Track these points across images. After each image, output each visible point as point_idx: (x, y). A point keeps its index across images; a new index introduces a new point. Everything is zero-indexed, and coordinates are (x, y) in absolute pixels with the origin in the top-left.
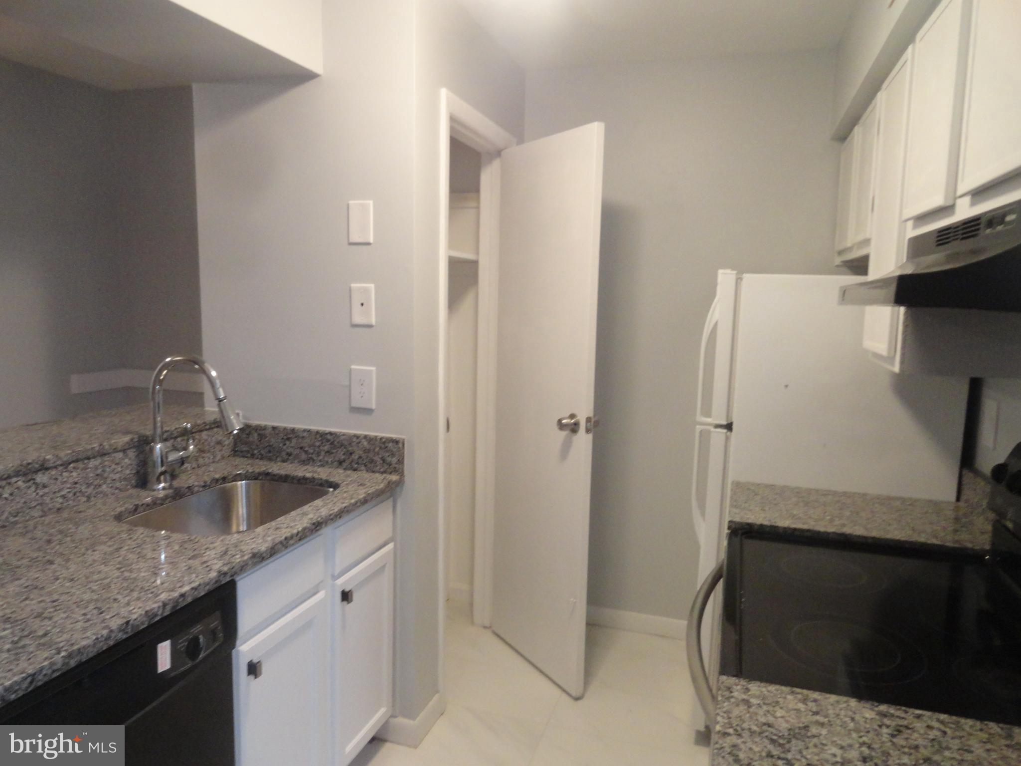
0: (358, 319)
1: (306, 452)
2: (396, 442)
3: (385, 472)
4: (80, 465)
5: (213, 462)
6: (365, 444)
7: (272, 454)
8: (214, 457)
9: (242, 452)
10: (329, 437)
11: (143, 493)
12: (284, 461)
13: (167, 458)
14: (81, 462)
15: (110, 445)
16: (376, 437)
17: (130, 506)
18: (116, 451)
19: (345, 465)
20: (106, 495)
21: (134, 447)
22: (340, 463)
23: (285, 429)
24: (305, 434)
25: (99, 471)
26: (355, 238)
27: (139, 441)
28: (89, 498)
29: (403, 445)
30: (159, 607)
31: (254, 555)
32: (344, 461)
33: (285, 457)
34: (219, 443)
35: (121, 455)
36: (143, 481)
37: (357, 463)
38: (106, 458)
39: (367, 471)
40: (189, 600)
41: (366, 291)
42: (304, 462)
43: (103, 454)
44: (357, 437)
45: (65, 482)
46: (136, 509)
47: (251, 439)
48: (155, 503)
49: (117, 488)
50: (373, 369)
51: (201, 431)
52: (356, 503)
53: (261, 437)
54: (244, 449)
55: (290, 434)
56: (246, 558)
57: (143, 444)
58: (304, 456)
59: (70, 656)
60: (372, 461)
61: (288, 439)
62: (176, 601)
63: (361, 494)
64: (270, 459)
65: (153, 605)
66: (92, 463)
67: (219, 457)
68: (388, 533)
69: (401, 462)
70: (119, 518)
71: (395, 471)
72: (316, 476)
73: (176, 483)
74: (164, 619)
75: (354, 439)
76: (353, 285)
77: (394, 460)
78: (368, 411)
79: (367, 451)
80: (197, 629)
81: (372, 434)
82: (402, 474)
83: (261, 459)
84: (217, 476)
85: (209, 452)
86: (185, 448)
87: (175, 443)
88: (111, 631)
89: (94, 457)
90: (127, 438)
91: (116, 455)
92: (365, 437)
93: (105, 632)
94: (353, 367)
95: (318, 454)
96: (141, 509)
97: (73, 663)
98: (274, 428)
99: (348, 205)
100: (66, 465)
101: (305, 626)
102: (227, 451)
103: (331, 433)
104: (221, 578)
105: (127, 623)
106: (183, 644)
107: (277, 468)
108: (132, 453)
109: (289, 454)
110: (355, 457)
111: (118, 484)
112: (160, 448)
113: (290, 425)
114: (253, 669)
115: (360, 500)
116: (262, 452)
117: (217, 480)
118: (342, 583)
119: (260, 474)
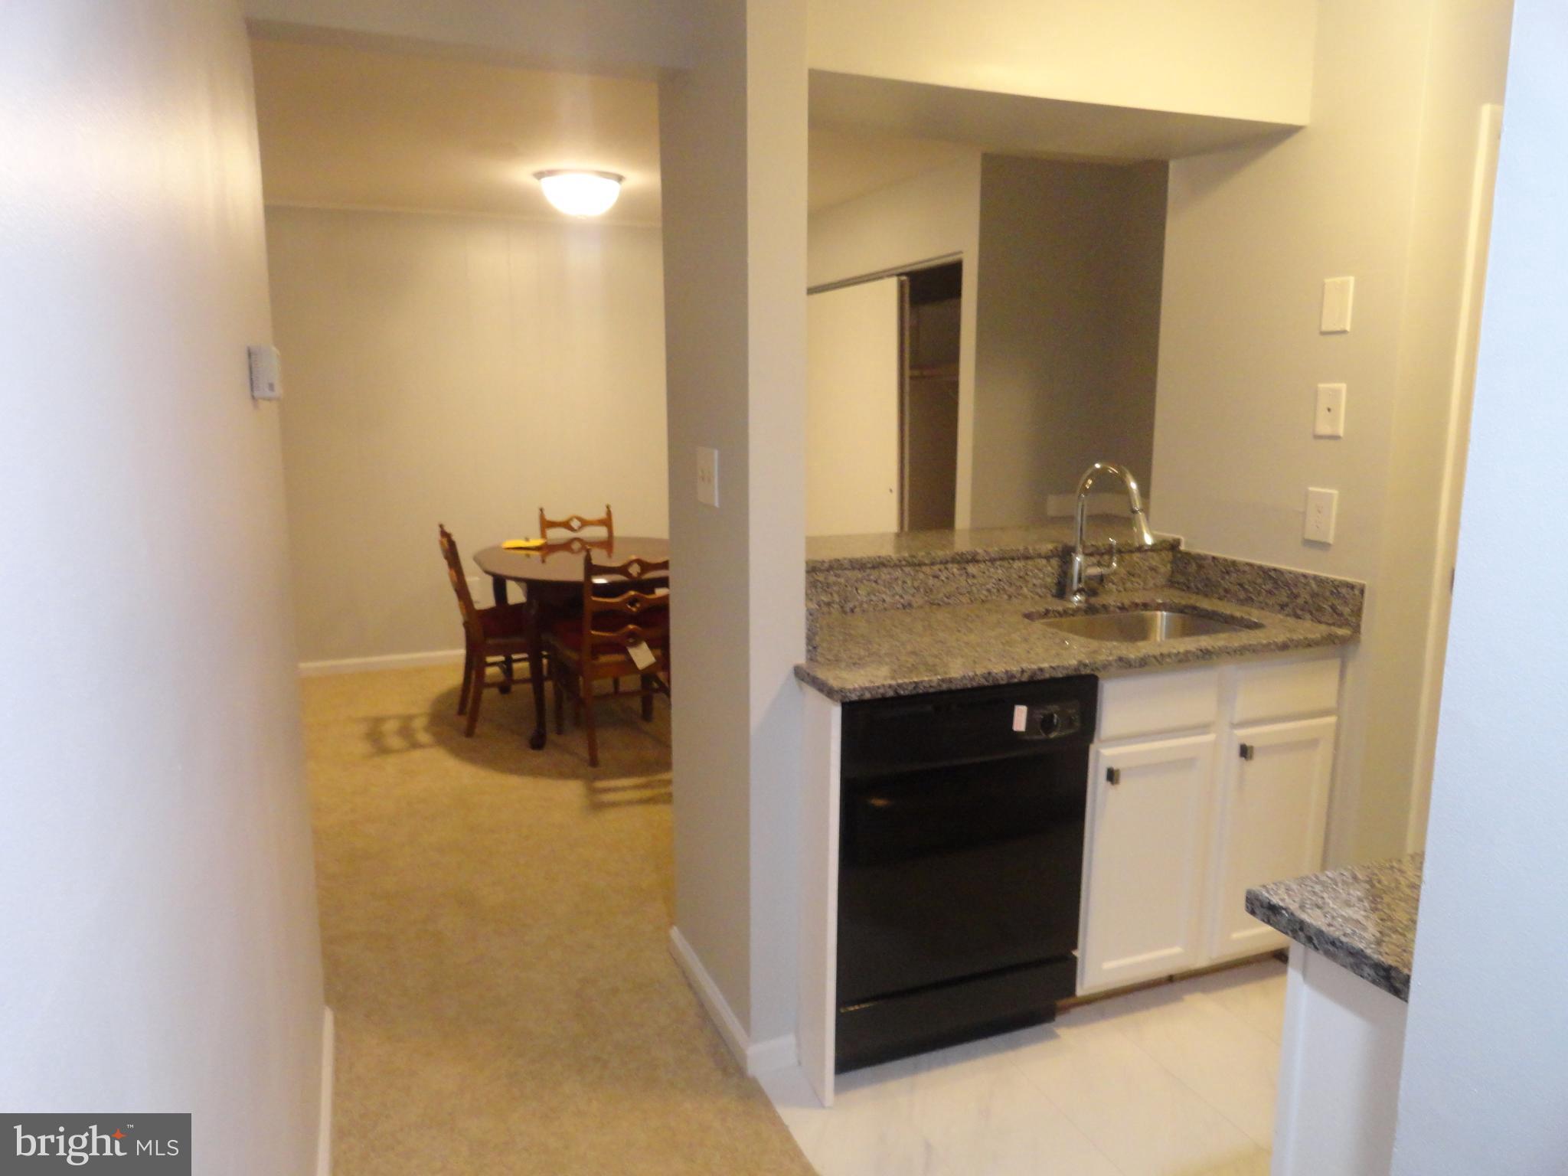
0: (1324, 429)
1: (1245, 589)
2: (1352, 587)
3: (1334, 624)
4: (1005, 564)
5: (1144, 589)
6: (1313, 585)
7: (1208, 588)
8: (1145, 582)
9: (1178, 583)
10: (1272, 574)
11: (1057, 601)
12: (1220, 599)
13: (1085, 571)
14: (1006, 561)
15: (1034, 549)
16: (1327, 579)
17: (1042, 610)
18: (1040, 556)
19: (1288, 610)
20: (1026, 597)
21: (1059, 556)
22: (1283, 607)
23: (1225, 560)
24: (1247, 569)
25: (1022, 574)
26: (1327, 326)
27: (1063, 551)
28: (1010, 597)
29: (1362, 592)
30: (1018, 671)
31: (1120, 659)
32: (1287, 605)
33: (1222, 593)
34: (1153, 569)
35: (1044, 561)
36: (1062, 590)
37: (1302, 610)
38: (1030, 562)
39: (1312, 620)
40: (1047, 676)
41: (1336, 393)
42: (1242, 602)
43: (1027, 558)
44: (1305, 576)
45: (991, 577)
46: (1047, 613)
47: (1190, 570)
48: (1065, 613)
49: (1037, 594)
50: (1335, 492)
51: (1131, 552)
52: (1269, 644)
53: (1200, 567)
54: (1182, 580)
55: (1230, 567)
56: (1111, 658)
57: (1065, 555)
58: (1242, 595)
59: (943, 680)
60: (1320, 609)
61: (1228, 573)
62: (1034, 673)
63: (1281, 638)
64: (1206, 595)
65: (1015, 669)
66: (1017, 564)
67: (1151, 583)
68: (1331, 702)
69: (1358, 612)
70: (1029, 616)
71: (1345, 623)
72: (1246, 617)
73: (1093, 600)
74: (1021, 684)
75: (1303, 580)
76: (1321, 386)
77: (1346, 610)
78: (1323, 546)
79: (1314, 595)
80: (1053, 708)
81: (1323, 574)
82: (1357, 629)
83: (1197, 594)
84: (1137, 601)
85: (1139, 576)
86: (1109, 565)
87: (1101, 560)
88: (976, 675)
89: (1019, 559)
90: (1050, 546)
91: (1039, 560)
92: (1315, 578)
93: (971, 674)
94: (1311, 489)
95: (1259, 594)
96: (1051, 614)
97: (945, 687)
98: (1214, 558)
99: (1324, 285)
100: (993, 560)
101: (1185, 763)
102: (1161, 580)
103: (1275, 570)
104: (1082, 669)
105: (989, 673)
106: (1039, 716)
107: (1205, 604)
108: (1055, 562)
109: (1226, 591)
110: (1300, 601)
111: (1039, 590)
112: (1080, 563)
113: (1231, 556)
114: (1112, 776)
115: (1276, 644)
116: (1199, 586)
117: (1136, 605)
118: (1244, 735)
119: (1186, 607)
